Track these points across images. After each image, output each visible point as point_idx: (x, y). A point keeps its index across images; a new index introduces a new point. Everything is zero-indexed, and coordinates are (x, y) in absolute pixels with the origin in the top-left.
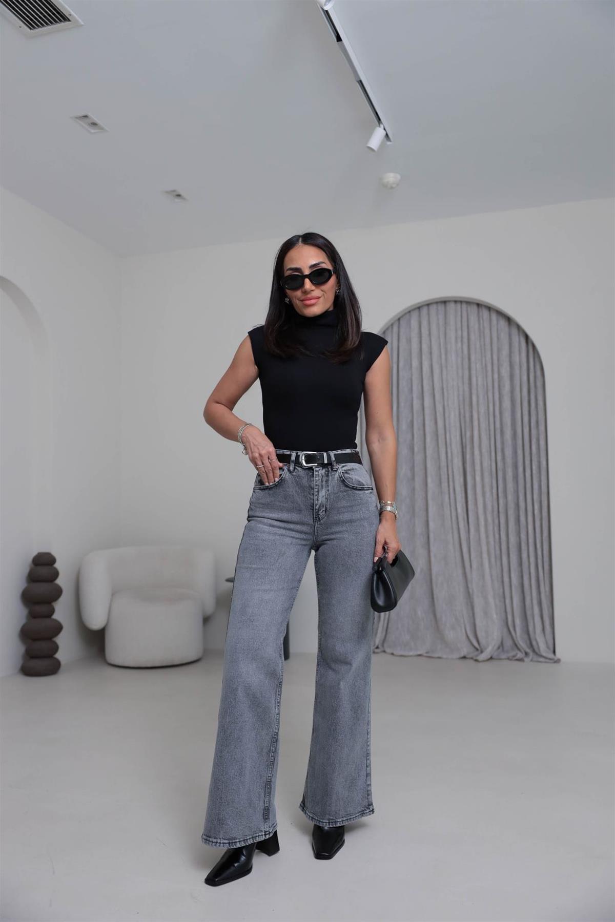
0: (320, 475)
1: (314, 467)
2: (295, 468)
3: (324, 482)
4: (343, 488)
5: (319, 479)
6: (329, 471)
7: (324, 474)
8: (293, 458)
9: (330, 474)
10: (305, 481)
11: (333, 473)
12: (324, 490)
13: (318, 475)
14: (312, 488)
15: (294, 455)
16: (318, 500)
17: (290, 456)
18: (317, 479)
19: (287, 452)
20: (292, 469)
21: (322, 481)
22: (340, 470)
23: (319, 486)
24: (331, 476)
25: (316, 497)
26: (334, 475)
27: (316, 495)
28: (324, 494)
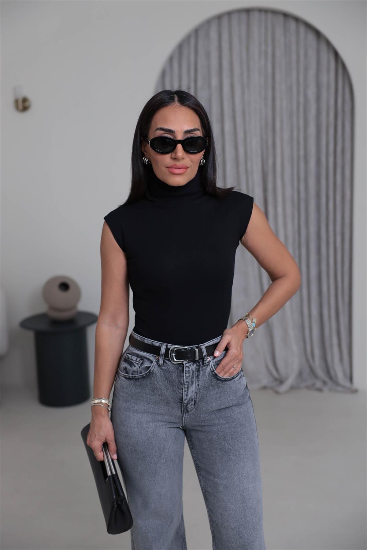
0: (191, 370)
1: (184, 363)
2: (164, 362)
3: (195, 378)
4: (214, 380)
5: (189, 376)
6: (200, 365)
7: (194, 369)
8: (163, 351)
9: (201, 369)
10: (174, 376)
11: (204, 368)
12: (194, 384)
13: (189, 371)
14: (182, 384)
15: (163, 349)
16: (187, 395)
17: (159, 348)
18: (187, 375)
19: (157, 344)
20: (161, 362)
21: (193, 377)
22: (212, 364)
23: (189, 382)
24: (202, 370)
25: (186, 393)
26: (206, 369)
27: (186, 391)
28: (194, 389)
